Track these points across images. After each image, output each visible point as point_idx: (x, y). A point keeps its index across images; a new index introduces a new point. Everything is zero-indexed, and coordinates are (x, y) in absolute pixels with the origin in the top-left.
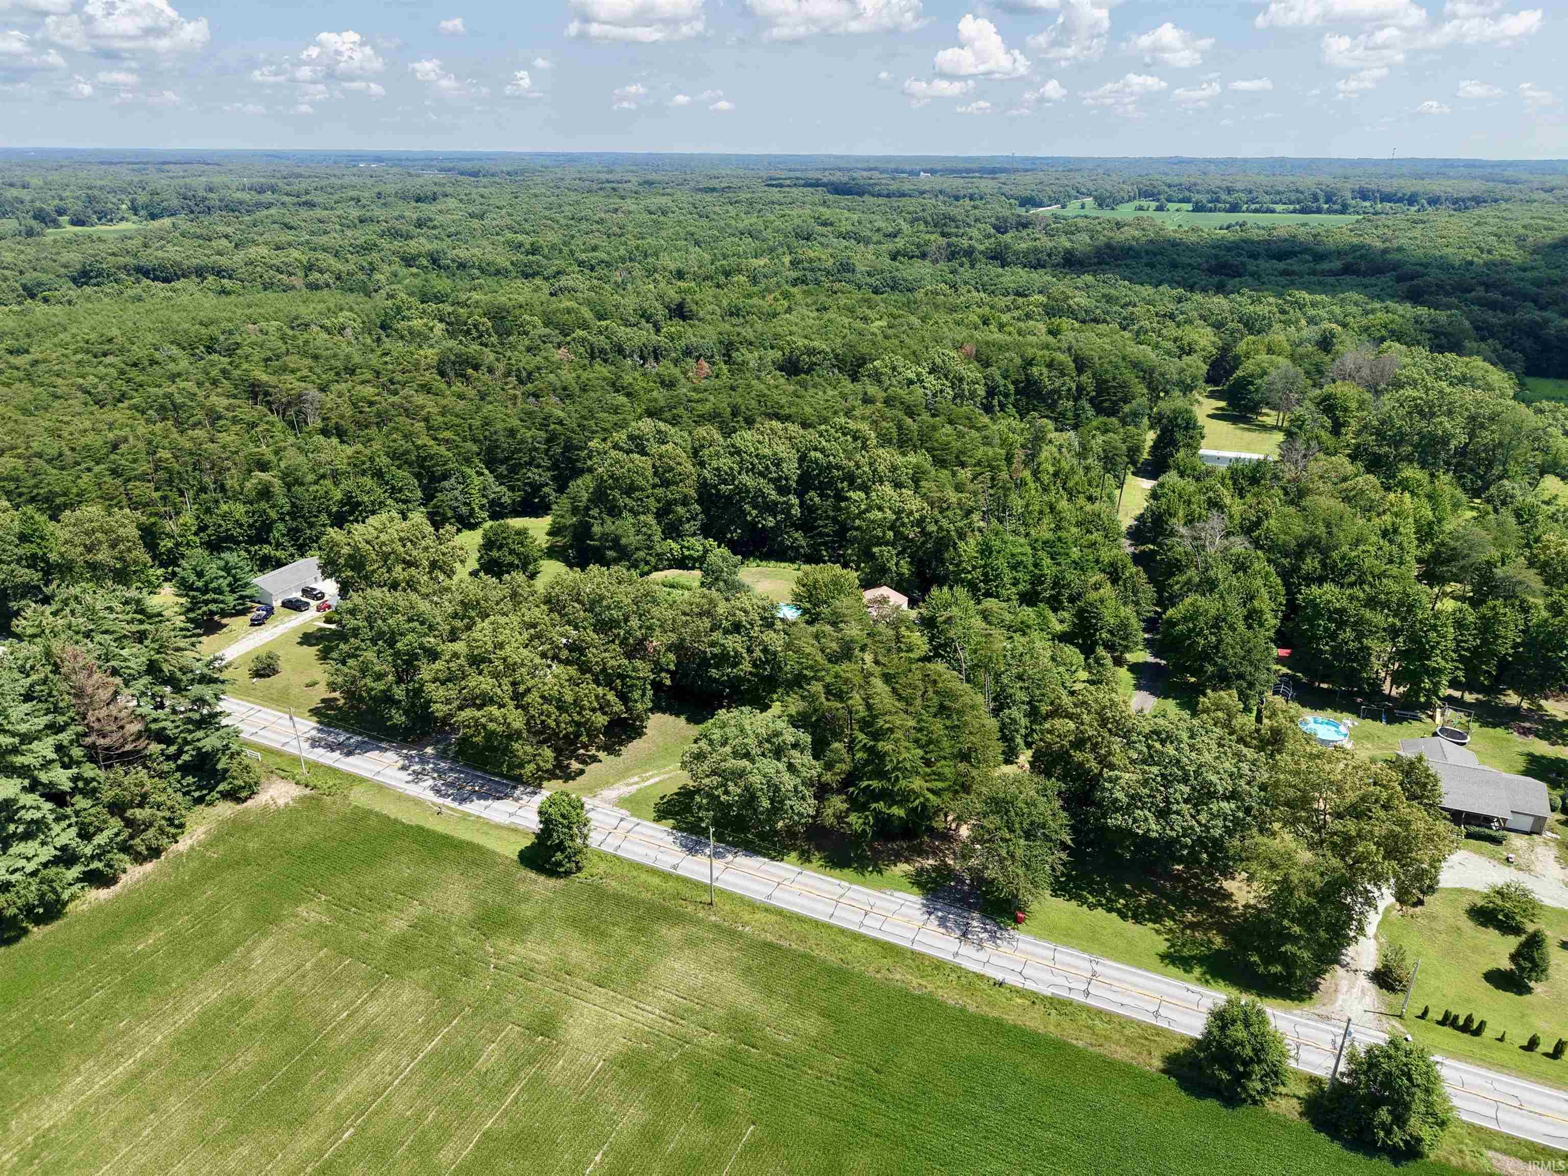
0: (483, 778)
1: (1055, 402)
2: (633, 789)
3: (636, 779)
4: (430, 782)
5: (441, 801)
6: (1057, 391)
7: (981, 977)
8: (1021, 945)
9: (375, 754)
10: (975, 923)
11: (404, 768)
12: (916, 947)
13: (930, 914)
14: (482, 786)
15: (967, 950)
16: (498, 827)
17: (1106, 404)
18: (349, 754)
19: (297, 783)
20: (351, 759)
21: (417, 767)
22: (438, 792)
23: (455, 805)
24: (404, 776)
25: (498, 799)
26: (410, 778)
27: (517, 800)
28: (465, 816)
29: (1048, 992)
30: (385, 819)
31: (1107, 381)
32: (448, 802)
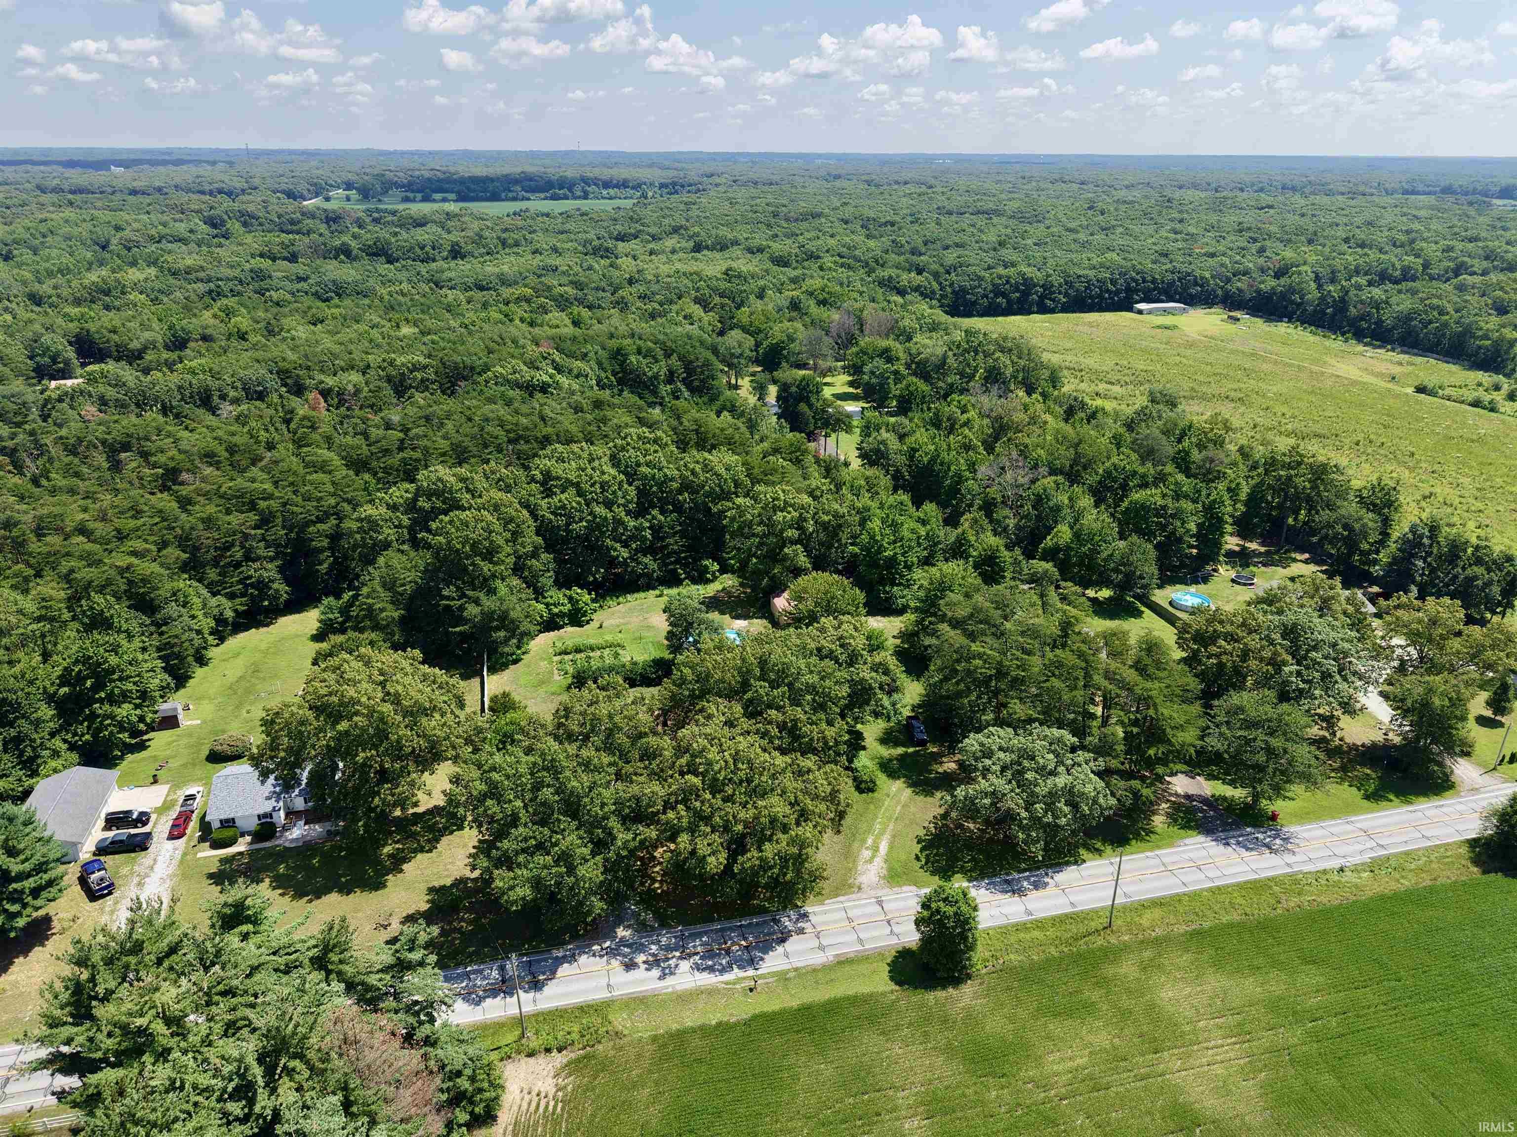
0: (731, 929)
1: (656, 387)
2: (879, 861)
3: (866, 854)
4: (685, 965)
5: (728, 977)
6: (656, 377)
7: (1325, 872)
8: (1305, 835)
9: (564, 970)
10: (1260, 836)
11: (630, 966)
12: (1264, 875)
13: (1228, 844)
14: (745, 939)
15: (1289, 858)
16: (826, 968)
17: (696, 383)
18: (536, 986)
19: (530, 1055)
20: (550, 989)
21: (640, 958)
22: (711, 969)
23: (751, 972)
24: (640, 973)
25: (783, 940)
26: (656, 972)
27: (801, 931)
28: (782, 977)
29: (1366, 857)
30: (703, 1031)
31: (691, 362)
32: (736, 973)
